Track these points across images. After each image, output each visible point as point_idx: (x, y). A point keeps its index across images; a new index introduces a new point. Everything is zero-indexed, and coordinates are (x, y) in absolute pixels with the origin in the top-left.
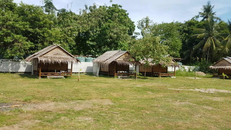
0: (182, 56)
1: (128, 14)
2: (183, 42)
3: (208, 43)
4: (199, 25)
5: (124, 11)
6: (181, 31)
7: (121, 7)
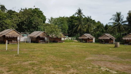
0: (68, 33)
1: (43, 13)
2: (69, 26)
3: (79, 27)
4: (76, 19)
5: (41, 12)
6: (68, 21)
7: (39, 9)
